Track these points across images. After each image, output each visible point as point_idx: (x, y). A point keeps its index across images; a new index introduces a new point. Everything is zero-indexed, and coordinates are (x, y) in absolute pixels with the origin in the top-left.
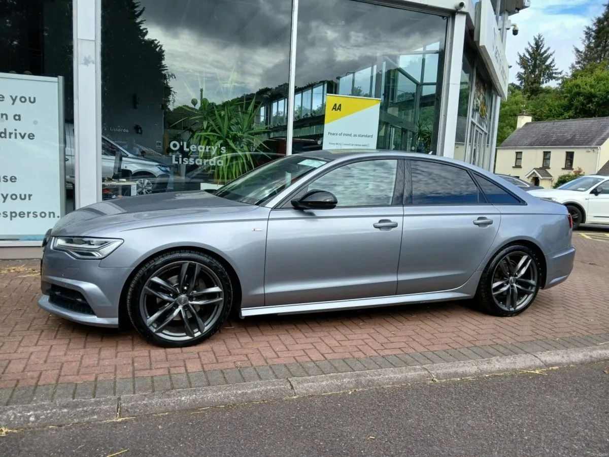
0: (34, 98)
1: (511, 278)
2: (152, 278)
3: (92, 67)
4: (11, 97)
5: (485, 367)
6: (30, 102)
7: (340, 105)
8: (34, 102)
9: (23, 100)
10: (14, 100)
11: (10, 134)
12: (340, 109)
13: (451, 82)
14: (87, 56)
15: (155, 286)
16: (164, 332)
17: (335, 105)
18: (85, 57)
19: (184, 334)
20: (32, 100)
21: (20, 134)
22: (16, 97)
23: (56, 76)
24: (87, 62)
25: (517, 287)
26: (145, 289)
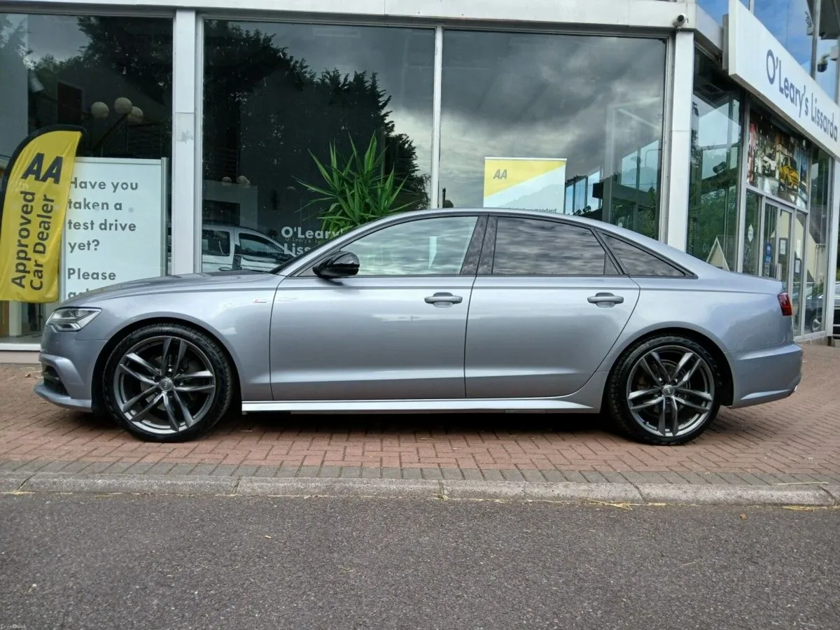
0: (137, 184)
1: (667, 387)
2: (128, 353)
3: (191, 143)
4: (113, 183)
5: (536, 490)
6: (132, 189)
7: (505, 171)
8: (136, 188)
9: (125, 186)
10: (116, 188)
11: (111, 225)
12: (506, 177)
13: (674, 128)
14: (185, 132)
15: (134, 365)
16: (144, 421)
17: (499, 171)
18: (183, 133)
19: (169, 427)
20: (134, 186)
21: (121, 225)
22: (118, 184)
23: (159, 158)
24: (184, 138)
25: (676, 401)
26: (121, 368)
